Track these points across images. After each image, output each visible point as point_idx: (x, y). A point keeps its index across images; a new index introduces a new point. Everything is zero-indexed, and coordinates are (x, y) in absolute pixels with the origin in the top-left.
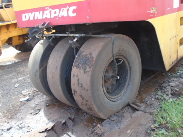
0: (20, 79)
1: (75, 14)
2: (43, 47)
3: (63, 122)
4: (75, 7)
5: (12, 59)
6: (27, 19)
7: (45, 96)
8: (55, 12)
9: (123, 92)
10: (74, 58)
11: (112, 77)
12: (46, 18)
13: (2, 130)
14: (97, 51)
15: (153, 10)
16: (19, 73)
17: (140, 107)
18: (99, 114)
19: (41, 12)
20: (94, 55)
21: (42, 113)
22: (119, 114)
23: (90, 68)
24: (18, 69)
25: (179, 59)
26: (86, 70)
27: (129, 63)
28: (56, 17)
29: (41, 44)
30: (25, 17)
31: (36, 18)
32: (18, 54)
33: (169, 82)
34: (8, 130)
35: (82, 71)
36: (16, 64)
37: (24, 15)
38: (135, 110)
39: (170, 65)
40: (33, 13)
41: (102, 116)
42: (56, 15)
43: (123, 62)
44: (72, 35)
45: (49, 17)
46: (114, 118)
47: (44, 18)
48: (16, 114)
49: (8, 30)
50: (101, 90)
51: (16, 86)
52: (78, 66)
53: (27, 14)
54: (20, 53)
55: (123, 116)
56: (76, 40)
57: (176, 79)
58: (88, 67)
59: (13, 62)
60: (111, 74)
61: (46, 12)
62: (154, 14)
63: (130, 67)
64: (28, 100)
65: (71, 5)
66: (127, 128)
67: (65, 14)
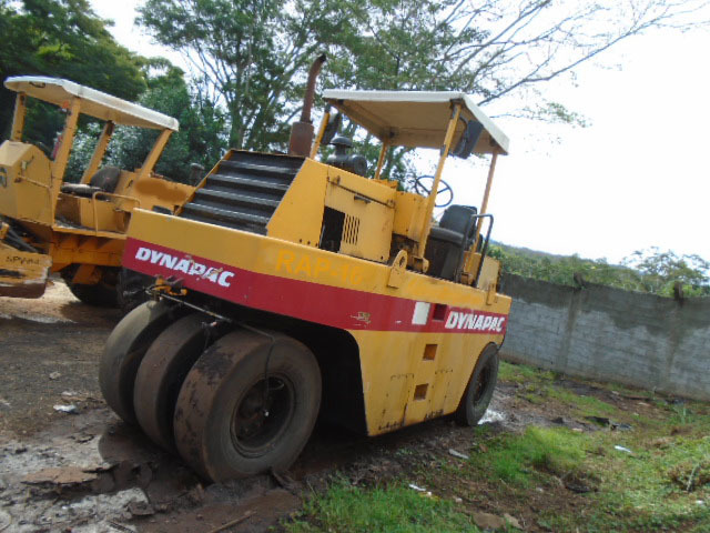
0: (65, 363)
1: (227, 285)
2: (152, 316)
3: (136, 465)
4: (232, 275)
5: (53, 313)
6: (146, 258)
7: (113, 414)
8: (198, 269)
9: (268, 444)
10: (202, 351)
11: (258, 410)
12: (180, 271)
13: (6, 450)
14: (242, 354)
16: (64, 351)
17: (289, 482)
18: (208, 467)
19: (175, 259)
20: (236, 359)
21: (94, 444)
22: (244, 482)
23: (221, 377)
24: (66, 341)
25: (407, 423)
26: (213, 380)
27: (295, 396)
28: (198, 276)
29: (150, 308)
30: (144, 254)
32: (72, 304)
33: (371, 462)
34: (19, 452)
35: (206, 379)
36: (59, 326)
37: (141, 250)
38: (276, 484)
39: (380, 428)
40: (161, 254)
41: (212, 475)
42: (197, 273)
43: (285, 389)
44: (212, 314)
45: (185, 270)
46: (232, 484)
47: (176, 269)
48: (39, 431)
49: (79, 245)
50: (228, 424)
51: (52, 375)
52: (201, 369)
53: (148, 251)
54: (77, 303)
55: (249, 488)
56: (215, 323)
57: (387, 462)
58: (218, 375)
59: (56, 321)
60: (255, 404)
61: (183, 261)
62: (363, 323)
63: (296, 403)
64: (72, 413)
65: (227, 268)
66: (248, 507)
67: (213, 278)
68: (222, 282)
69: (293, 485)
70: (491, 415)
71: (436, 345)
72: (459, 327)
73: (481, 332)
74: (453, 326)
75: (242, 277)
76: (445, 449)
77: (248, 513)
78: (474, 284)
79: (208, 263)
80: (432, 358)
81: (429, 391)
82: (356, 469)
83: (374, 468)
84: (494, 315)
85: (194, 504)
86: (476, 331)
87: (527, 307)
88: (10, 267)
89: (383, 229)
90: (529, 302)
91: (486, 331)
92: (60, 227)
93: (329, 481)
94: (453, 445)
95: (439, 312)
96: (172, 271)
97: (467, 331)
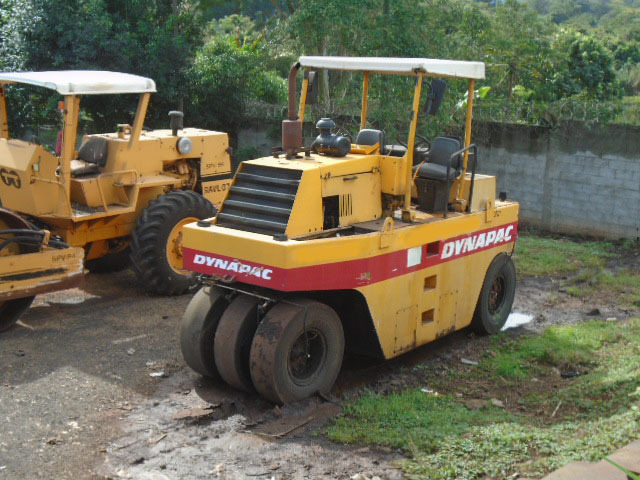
0: (128, 340)
1: (269, 278)
2: (211, 300)
4: (271, 271)
6: (202, 262)
8: (246, 268)
9: (313, 376)
11: (303, 354)
12: (232, 271)
14: (288, 321)
15: (364, 276)
17: (332, 398)
19: (226, 262)
20: (284, 325)
21: (194, 394)
22: (303, 402)
23: (277, 338)
25: (419, 344)
26: (272, 341)
28: (246, 273)
29: (208, 294)
30: (200, 259)
31: (216, 266)
35: (267, 341)
37: (197, 257)
38: (323, 400)
39: (395, 352)
40: (214, 259)
41: (282, 399)
42: (245, 271)
43: (318, 337)
44: (260, 297)
45: (235, 269)
46: (296, 404)
47: (228, 269)
50: (285, 366)
52: (262, 335)
53: (203, 258)
55: (307, 404)
56: (265, 305)
58: (274, 337)
60: (300, 350)
61: (233, 263)
62: (365, 281)
63: (327, 346)
65: (266, 267)
66: (309, 415)
67: (258, 274)
68: (265, 276)
69: (335, 400)
70: (515, 320)
71: (435, 276)
72: (458, 253)
73: (485, 248)
74: (450, 254)
75: (277, 273)
76: (459, 360)
77: (310, 418)
78: (467, 210)
79: (253, 265)
80: (434, 287)
81: (436, 315)
82: (380, 384)
83: (394, 382)
84: (497, 229)
85: (277, 417)
86: (480, 249)
87: (599, 162)
88: (56, 266)
89: (373, 193)
90: (600, 155)
91: (491, 245)
92: (78, 216)
93: (360, 395)
94: (467, 355)
95: (432, 249)
96: (225, 271)
97: (468, 253)
